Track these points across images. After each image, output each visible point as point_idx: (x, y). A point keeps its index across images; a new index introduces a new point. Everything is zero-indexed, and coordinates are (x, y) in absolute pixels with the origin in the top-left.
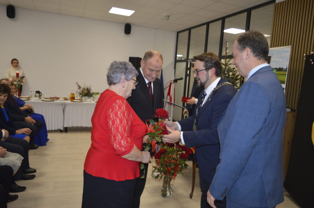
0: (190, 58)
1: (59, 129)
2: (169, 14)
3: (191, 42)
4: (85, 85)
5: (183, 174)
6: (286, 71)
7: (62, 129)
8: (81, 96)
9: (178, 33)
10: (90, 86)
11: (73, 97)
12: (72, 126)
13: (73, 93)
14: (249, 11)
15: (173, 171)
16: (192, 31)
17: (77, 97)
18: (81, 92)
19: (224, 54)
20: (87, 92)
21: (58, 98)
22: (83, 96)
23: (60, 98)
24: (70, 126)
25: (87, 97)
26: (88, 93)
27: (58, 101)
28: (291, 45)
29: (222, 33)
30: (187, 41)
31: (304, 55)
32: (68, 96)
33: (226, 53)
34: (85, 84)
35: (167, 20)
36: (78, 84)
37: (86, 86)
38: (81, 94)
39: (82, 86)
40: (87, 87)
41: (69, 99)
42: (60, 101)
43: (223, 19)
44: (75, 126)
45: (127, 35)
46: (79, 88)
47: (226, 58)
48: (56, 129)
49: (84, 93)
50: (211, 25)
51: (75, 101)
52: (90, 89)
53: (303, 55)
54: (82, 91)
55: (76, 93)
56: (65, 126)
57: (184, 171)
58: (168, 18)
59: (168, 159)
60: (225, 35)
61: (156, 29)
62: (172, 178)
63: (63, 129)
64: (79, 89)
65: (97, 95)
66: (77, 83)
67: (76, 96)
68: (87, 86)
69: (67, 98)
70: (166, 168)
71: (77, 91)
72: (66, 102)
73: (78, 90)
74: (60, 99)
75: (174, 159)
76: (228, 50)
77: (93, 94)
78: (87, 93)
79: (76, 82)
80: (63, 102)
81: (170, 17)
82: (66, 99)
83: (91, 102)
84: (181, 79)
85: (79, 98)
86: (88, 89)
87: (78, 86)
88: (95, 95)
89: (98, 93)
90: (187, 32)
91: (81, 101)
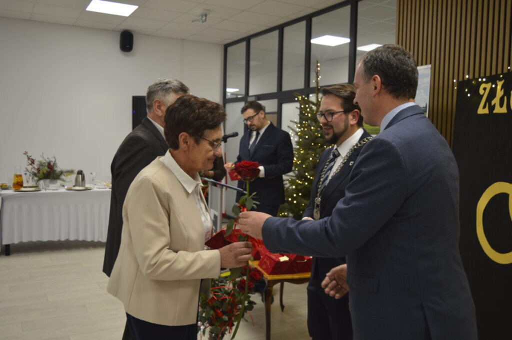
0: (251, 93)
2: (205, 12)
3: (252, 63)
4: (43, 157)
5: (246, 321)
6: (426, 112)
8: (36, 178)
9: (226, 47)
10: (55, 158)
11: (19, 181)
12: (20, 241)
13: (18, 173)
14: (354, 3)
15: (226, 318)
16: (253, 42)
17: (29, 181)
18: (36, 171)
19: (313, 84)
20: (49, 170)
22: (40, 179)
24: (16, 241)
25: (48, 181)
28: (431, 63)
29: (308, 46)
30: (244, 62)
31: (455, 81)
32: (10, 182)
33: (317, 82)
34: (43, 154)
35: (203, 22)
36: (28, 156)
37: (46, 158)
38: (35, 175)
39: (38, 159)
40: (48, 160)
41: (13, 186)
43: (308, 19)
44: (25, 240)
45: (125, 53)
46: (30, 162)
47: (317, 92)
49: (41, 172)
50: (286, 30)
51: (23, 189)
52: (55, 164)
53: (453, 82)
54: (38, 170)
55: (26, 174)
56: (5, 242)
57: (247, 315)
58: (204, 18)
59: (215, 295)
60: (313, 49)
61: (182, 40)
62: (226, 330)
64: (31, 164)
65: (69, 176)
66: (26, 153)
67: (24, 178)
68: (48, 158)
69: (6, 186)
70: (212, 312)
71: (27, 170)
72: (3, 194)
73: (30, 167)
75: (228, 294)
76: (320, 77)
77: (62, 173)
78: (47, 171)
79: (24, 152)
81: (208, 17)
82: (3, 187)
83: (57, 190)
84: (235, 135)
85: (31, 183)
86: (49, 164)
87: (29, 158)
88: (64, 175)
89: (71, 172)
90: (244, 44)
91: (37, 189)
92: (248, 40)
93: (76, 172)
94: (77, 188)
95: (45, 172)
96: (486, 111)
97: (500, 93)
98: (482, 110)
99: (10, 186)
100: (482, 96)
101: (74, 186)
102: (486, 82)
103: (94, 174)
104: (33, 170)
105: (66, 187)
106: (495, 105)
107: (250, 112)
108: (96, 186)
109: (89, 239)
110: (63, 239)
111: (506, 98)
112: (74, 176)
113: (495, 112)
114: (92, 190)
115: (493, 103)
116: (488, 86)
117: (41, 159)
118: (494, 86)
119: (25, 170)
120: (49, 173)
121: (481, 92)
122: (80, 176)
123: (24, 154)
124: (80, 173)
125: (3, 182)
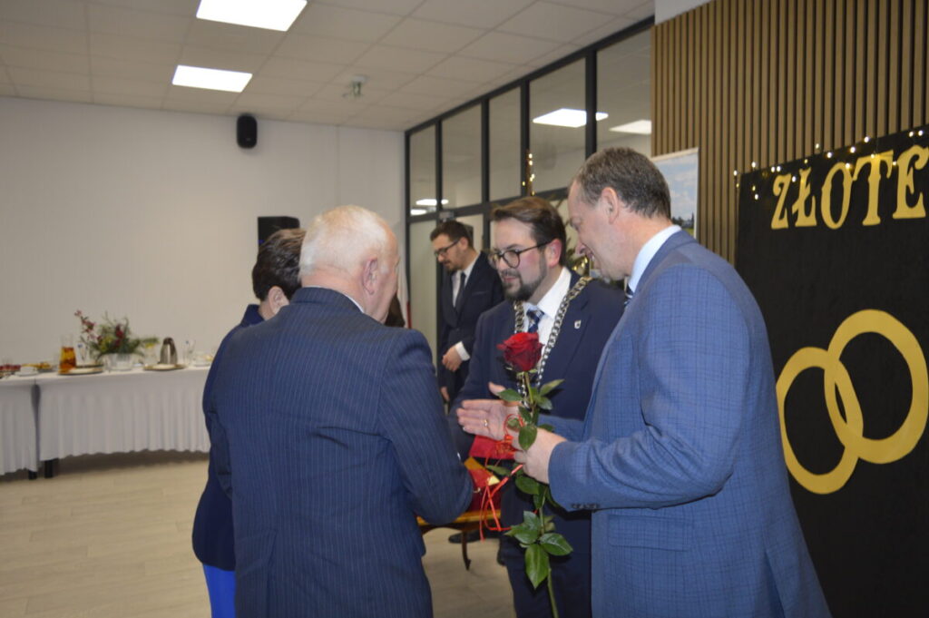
1: (23, 468)
2: (357, 79)
3: (446, 160)
4: (107, 319)
6: (692, 227)
7: (34, 468)
8: (96, 353)
10: (126, 319)
11: (69, 358)
12: (68, 454)
13: (68, 345)
14: (590, 54)
16: (446, 124)
17: (84, 358)
18: (96, 341)
20: (116, 338)
21: (17, 368)
22: (102, 354)
23: (25, 365)
25: (115, 356)
26: (118, 342)
27: (14, 378)
29: (527, 128)
31: (735, 173)
32: (53, 357)
34: (106, 313)
36: (82, 318)
37: (112, 320)
38: (96, 346)
39: (99, 321)
40: (115, 324)
41: (58, 366)
42: (21, 376)
43: (524, 84)
44: (76, 453)
45: (247, 150)
46: (86, 327)
48: (13, 469)
49: (104, 343)
50: (493, 103)
51: (74, 371)
52: (126, 329)
54: (100, 339)
55: (80, 346)
56: (45, 457)
60: (532, 131)
61: (338, 126)
63: (40, 469)
64: (87, 331)
65: (150, 348)
66: (78, 314)
67: (78, 353)
68: (115, 320)
69: (48, 366)
71: (82, 339)
72: (40, 380)
73: (85, 336)
74: (22, 369)
76: (533, 176)
77: (138, 343)
78: (114, 341)
79: (76, 312)
80: (32, 378)
81: (361, 86)
82: (43, 368)
83: (130, 370)
85: (89, 361)
86: (118, 328)
87: (84, 321)
88: (143, 346)
89: (154, 341)
90: (432, 129)
91: (98, 369)
92: (438, 122)
93: (161, 341)
94: (162, 366)
95: (110, 341)
96: (784, 224)
97: (804, 191)
98: (778, 223)
99: (55, 366)
100: (778, 198)
101: (159, 363)
102: (783, 173)
103: (192, 343)
104: (91, 340)
105: (146, 365)
106: (797, 213)
107: (443, 240)
108: (194, 363)
109: (181, 449)
110: (138, 449)
111: (814, 199)
112: (158, 348)
113: (798, 224)
114: (185, 370)
115: (794, 209)
116: (787, 180)
117: (104, 322)
118: (794, 179)
119: (79, 339)
120: (118, 343)
121: (776, 190)
122: (169, 347)
123: (76, 314)
124: (168, 341)
125: (44, 360)
